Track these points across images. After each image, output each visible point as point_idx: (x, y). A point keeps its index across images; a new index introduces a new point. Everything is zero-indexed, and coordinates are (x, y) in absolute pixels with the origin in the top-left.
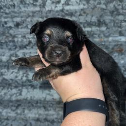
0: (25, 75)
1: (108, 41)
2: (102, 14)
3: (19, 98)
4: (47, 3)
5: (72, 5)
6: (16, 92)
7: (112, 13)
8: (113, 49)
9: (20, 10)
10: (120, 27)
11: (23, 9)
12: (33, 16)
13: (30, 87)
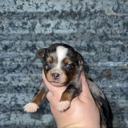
0: (14, 99)
1: (97, 66)
2: (92, 39)
3: (8, 123)
4: (36, 26)
5: (62, 29)
6: (4, 117)
7: (101, 38)
8: (101, 74)
9: (9, 33)
10: (109, 52)
11: (12, 32)
12: (22, 39)
13: (19, 112)
